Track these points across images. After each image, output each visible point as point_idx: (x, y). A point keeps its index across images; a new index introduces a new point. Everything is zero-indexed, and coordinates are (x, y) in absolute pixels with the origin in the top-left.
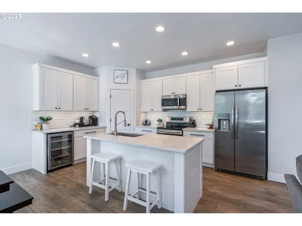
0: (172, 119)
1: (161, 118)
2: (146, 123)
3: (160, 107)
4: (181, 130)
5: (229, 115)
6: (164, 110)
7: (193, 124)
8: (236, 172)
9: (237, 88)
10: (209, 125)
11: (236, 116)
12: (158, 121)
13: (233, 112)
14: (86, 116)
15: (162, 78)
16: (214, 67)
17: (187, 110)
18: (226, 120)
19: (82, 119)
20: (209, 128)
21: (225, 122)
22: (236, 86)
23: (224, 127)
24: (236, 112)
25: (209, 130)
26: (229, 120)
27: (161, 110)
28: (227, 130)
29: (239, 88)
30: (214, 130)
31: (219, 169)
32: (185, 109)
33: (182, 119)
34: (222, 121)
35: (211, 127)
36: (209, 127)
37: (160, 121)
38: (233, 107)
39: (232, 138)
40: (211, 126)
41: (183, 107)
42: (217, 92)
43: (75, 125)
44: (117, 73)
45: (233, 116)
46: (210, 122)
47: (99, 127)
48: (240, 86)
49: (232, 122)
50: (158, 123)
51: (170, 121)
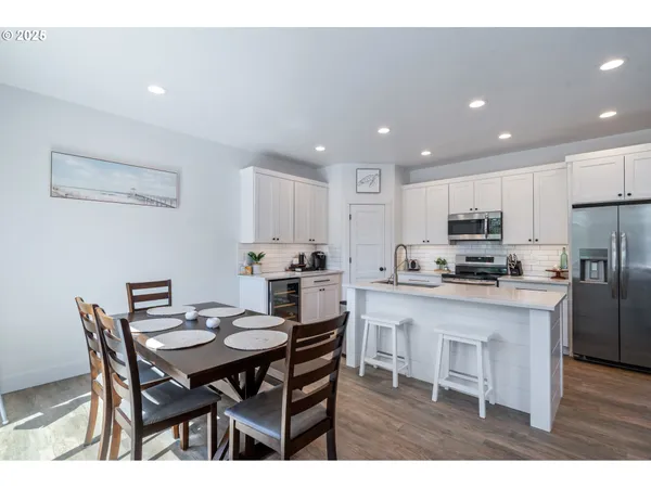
0: (468, 259)
1: (443, 257)
2: (413, 267)
3: (444, 237)
4: (496, 279)
5: (604, 252)
6: (453, 242)
7: (517, 269)
8: (622, 364)
9: (622, 199)
10: (554, 271)
11: (623, 254)
12: (438, 263)
13: (614, 245)
14: (308, 253)
15: (448, 181)
16: (568, 158)
17: (505, 242)
18: (597, 261)
19: (301, 257)
20: (553, 278)
21: (595, 266)
22: (620, 195)
23: (594, 276)
24: (623, 245)
25: (554, 281)
26: (605, 262)
27: (447, 242)
28: (601, 282)
29: (628, 198)
30: (570, 280)
31: (582, 356)
32: (500, 240)
33: (491, 260)
34: (588, 264)
35: (559, 275)
36: (554, 274)
37: (441, 262)
38: (614, 235)
39: (613, 297)
40: (558, 273)
41: (498, 236)
42: (574, 207)
43: (293, 268)
44: (362, 174)
45: (614, 254)
46: (556, 266)
47: (329, 272)
48: (629, 194)
49: (614, 265)
50: (436, 266)
51: (464, 262)
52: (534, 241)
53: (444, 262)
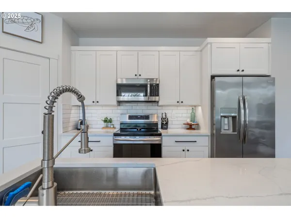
0: (131, 117)
1: (109, 116)
6: (120, 103)
11: (247, 111)
12: (105, 121)
13: (242, 105)
16: (209, 40)
17: (160, 103)
20: (188, 129)
22: (238, 71)
23: (226, 127)
24: (246, 105)
27: (115, 103)
28: (230, 132)
29: (242, 73)
32: (157, 102)
33: (147, 117)
34: (223, 120)
36: (188, 127)
37: (108, 121)
38: (241, 99)
40: (191, 126)
41: (153, 98)
45: (242, 111)
49: (243, 119)
50: (103, 124)
51: (127, 120)
52: (180, 103)
53: (110, 121)
